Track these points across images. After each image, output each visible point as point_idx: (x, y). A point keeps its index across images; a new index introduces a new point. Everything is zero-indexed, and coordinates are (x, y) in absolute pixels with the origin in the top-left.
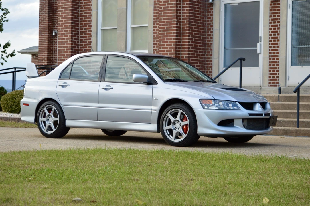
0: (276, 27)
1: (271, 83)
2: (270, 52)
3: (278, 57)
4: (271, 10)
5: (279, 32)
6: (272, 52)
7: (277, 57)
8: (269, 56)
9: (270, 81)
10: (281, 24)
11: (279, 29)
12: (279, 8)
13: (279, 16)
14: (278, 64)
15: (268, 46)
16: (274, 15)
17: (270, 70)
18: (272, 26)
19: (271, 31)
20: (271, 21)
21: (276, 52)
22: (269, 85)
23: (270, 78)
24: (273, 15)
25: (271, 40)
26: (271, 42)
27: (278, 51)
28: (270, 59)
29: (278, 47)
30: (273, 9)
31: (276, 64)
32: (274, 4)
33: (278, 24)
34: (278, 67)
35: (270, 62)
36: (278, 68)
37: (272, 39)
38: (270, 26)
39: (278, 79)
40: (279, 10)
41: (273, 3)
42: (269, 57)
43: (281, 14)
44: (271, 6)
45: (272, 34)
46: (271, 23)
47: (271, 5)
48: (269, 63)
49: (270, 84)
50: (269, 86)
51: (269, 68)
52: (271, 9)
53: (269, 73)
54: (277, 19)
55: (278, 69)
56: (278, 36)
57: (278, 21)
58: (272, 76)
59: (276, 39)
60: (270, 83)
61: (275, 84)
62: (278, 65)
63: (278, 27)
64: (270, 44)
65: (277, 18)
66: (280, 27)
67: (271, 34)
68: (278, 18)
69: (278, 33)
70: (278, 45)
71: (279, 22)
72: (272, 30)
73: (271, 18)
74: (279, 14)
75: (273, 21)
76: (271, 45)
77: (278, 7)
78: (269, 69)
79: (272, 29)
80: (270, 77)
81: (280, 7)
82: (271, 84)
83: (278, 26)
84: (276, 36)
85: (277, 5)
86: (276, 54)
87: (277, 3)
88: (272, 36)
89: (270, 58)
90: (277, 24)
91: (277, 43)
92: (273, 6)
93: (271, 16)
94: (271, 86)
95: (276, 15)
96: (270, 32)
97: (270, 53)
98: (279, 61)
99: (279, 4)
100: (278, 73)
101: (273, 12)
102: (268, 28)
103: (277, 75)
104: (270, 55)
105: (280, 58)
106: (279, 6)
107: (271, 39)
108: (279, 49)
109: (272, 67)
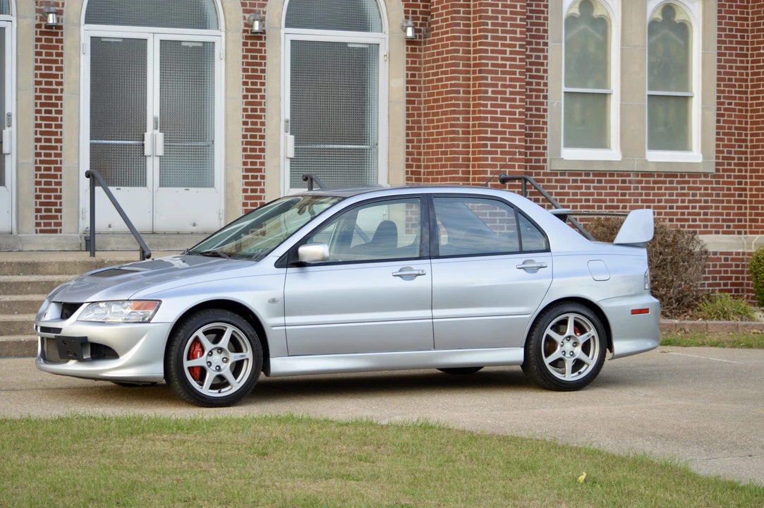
0: (54, 95)
1: (42, 224)
2: (38, 151)
3: (59, 165)
4: (38, 54)
5: (61, 107)
6: (43, 152)
7: (57, 164)
8: (36, 161)
9: (39, 221)
10: (65, 87)
11: (60, 98)
12: (60, 51)
13: (60, 69)
14: (58, 180)
15: (33, 137)
16: (47, 65)
17: (38, 193)
18: (42, 90)
19: (38, 101)
20: (39, 79)
21: (53, 152)
22: (36, 230)
23: (39, 214)
24: (43, 65)
25: (41, 124)
26: (38, 129)
27: (59, 151)
28: (38, 169)
29: (59, 141)
30: (44, 51)
31: (53, 180)
32: (46, 40)
33: (59, 88)
34: (58, 187)
35: (38, 176)
36: (59, 190)
37: (43, 123)
38: (36, 92)
39: (61, 216)
40: (61, 55)
41: (43, 37)
42: (36, 163)
43: (65, 66)
44: (39, 44)
45: (43, 109)
46: (38, 83)
47: (38, 40)
48: (36, 177)
49: (39, 228)
50: (37, 232)
51: (36, 189)
52: (39, 50)
53: (36, 202)
54: (56, 76)
55: (61, 192)
56: (59, 116)
57: (57, 80)
58: (43, 208)
59: (53, 123)
60: (38, 224)
61: (53, 228)
62: (59, 184)
63: (59, 94)
64: (36, 134)
65: (54, 72)
66: (64, 95)
67: (41, 110)
68: (59, 73)
69: (59, 108)
70: (59, 137)
71: (60, 84)
72: (43, 101)
73: (39, 72)
74: (60, 65)
75: (44, 80)
76: (39, 136)
77: (57, 48)
78: (36, 192)
79: (43, 98)
80: (38, 211)
81: (62, 49)
82: (42, 228)
83: (57, 93)
84: (54, 115)
85: (54, 43)
86: (53, 158)
87: (54, 38)
88: (43, 115)
89: (38, 165)
90: (54, 87)
91: (57, 132)
92: (43, 43)
93: (38, 68)
94: (42, 231)
95: (54, 66)
96: (36, 106)
97: (38, 155)
98: (61, 175)
99: (61, 41)
100: (61, 203)
101: (44, 57)
102: (32, 95)
103: (57, 205)
104: (38, 159)
105: (63, 166)
106: (60, 45)
107: (39, 122)
108: (61, 147)
109: (43, 186)
